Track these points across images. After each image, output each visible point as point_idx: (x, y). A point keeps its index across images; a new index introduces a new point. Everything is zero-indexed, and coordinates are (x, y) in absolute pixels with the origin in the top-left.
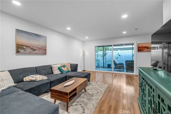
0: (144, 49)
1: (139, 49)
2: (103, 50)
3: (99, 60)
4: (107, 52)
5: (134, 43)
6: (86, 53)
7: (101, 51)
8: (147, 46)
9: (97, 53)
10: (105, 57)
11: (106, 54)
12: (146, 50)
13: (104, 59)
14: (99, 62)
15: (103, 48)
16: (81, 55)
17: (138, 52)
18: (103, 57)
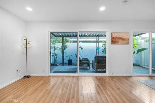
0: (119, 40)
1: (114, 40)
2: (63, 42)
3: (56, 55)
4: (67, 44)
5: (107, 31)
6: (30, 43)
7: (59, 42)
8: (122, 37)
9: (54, 45)
10: (65, 51)
11: (66, 46)
12: (121, 42)
13: (63, 54)
14: (57, 57)
15: (63, 39)
16: (19, 47)
17: (111, 44)
18: (63, 51)
